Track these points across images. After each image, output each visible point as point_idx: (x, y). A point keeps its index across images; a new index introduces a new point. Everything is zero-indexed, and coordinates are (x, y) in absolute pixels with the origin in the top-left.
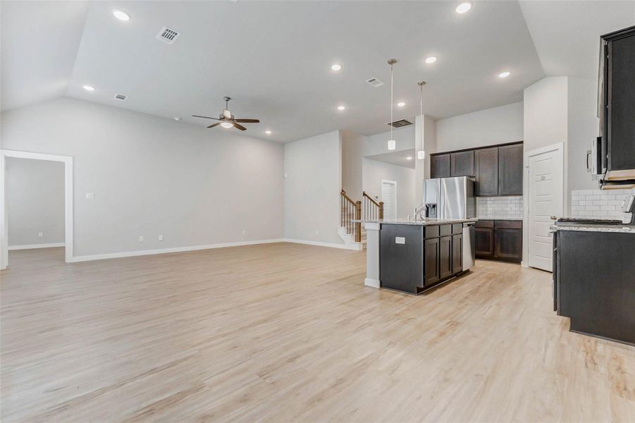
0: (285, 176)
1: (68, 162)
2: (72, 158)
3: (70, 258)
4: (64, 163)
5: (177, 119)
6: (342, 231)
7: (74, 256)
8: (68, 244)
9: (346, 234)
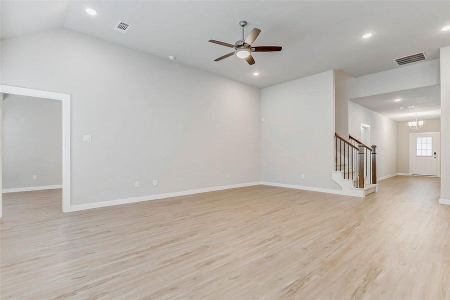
0: (263, 120)
1: (65, 99)
2: (70, 95)
3: (67, 208)
4: (62, 101)
5: (171, 58)
6: (338, 176)
7: (71, 204)
8: (66, 186)
9: (343, 179)
